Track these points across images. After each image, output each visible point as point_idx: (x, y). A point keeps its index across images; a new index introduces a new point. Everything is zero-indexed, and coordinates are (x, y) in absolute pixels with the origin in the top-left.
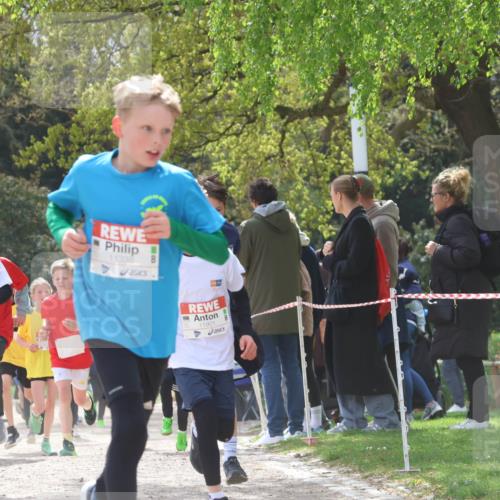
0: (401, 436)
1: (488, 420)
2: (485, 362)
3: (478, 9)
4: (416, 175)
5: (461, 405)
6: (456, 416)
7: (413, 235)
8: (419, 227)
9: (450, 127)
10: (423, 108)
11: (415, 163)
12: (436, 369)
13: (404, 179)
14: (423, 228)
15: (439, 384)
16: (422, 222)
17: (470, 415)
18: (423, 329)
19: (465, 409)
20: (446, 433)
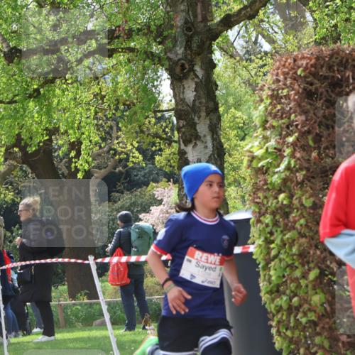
0: (3, 348)
1: (54, 335)
2: (51, 303)
3: (42, 110)
4: (13, 200)
5: (41, 328)
6: (37, 334)
7: (12, 234)
8: (15, 229)
9: (32, 173)
10: (15, 164)
11: (12, 193)
12: (26, 308)
13: (7, 202)
14: (18, 229)
15: (28, 317)
16: (17, 226)
17: (45, 333)
18: (17, 285)
19: (42, 330)
20: (30, 344)
